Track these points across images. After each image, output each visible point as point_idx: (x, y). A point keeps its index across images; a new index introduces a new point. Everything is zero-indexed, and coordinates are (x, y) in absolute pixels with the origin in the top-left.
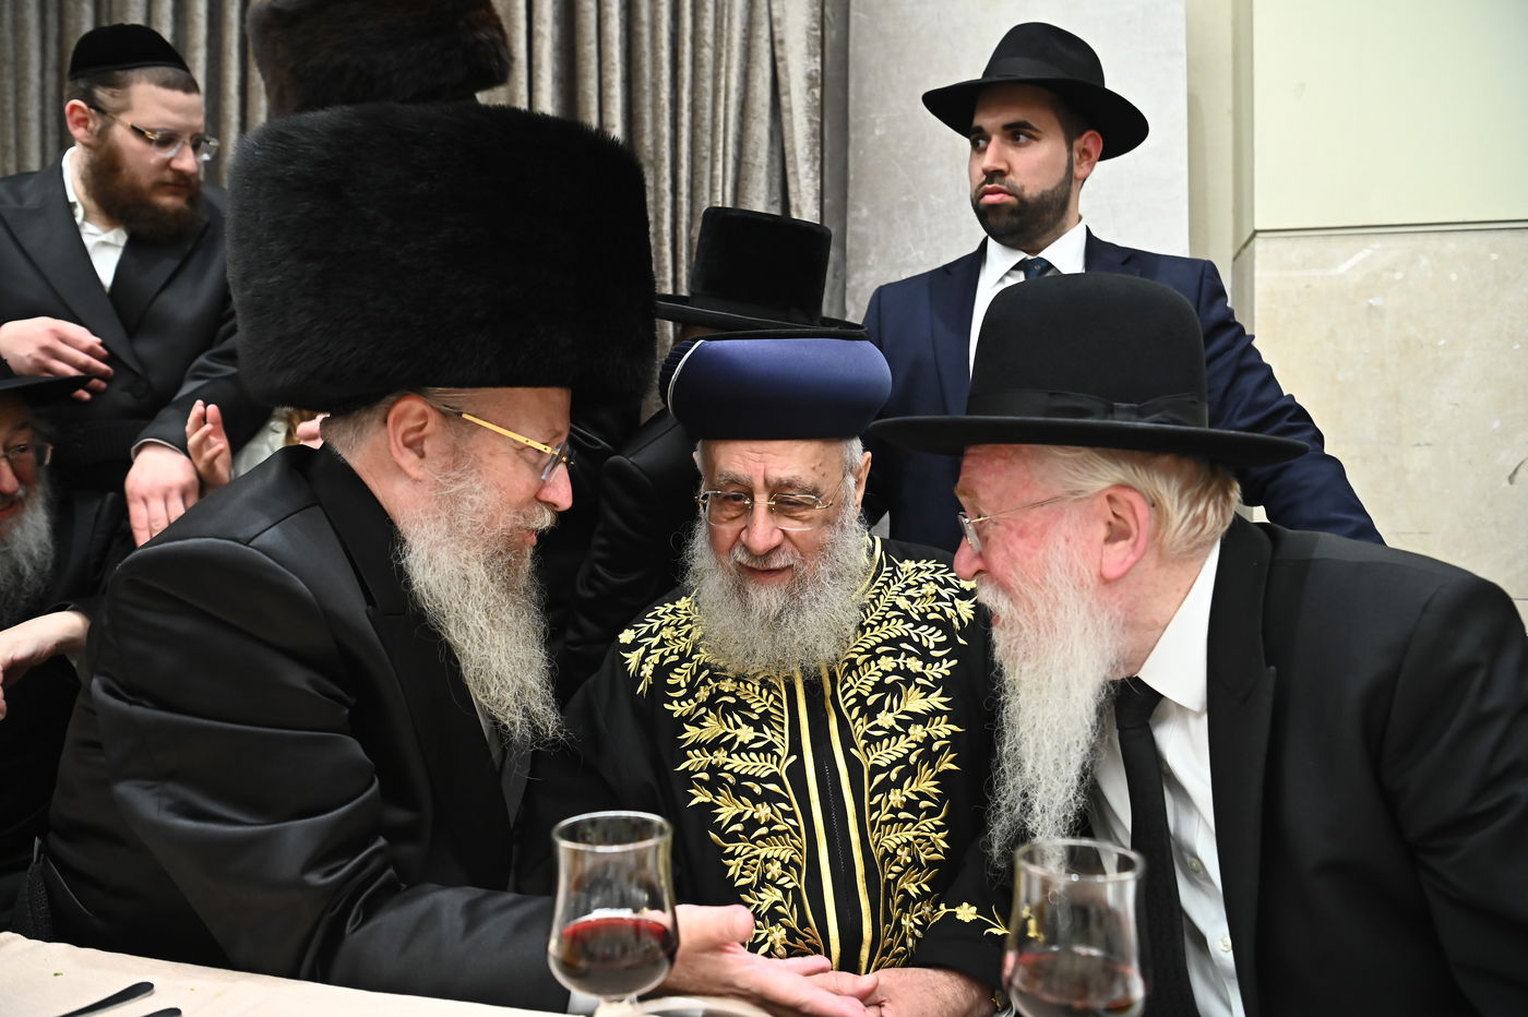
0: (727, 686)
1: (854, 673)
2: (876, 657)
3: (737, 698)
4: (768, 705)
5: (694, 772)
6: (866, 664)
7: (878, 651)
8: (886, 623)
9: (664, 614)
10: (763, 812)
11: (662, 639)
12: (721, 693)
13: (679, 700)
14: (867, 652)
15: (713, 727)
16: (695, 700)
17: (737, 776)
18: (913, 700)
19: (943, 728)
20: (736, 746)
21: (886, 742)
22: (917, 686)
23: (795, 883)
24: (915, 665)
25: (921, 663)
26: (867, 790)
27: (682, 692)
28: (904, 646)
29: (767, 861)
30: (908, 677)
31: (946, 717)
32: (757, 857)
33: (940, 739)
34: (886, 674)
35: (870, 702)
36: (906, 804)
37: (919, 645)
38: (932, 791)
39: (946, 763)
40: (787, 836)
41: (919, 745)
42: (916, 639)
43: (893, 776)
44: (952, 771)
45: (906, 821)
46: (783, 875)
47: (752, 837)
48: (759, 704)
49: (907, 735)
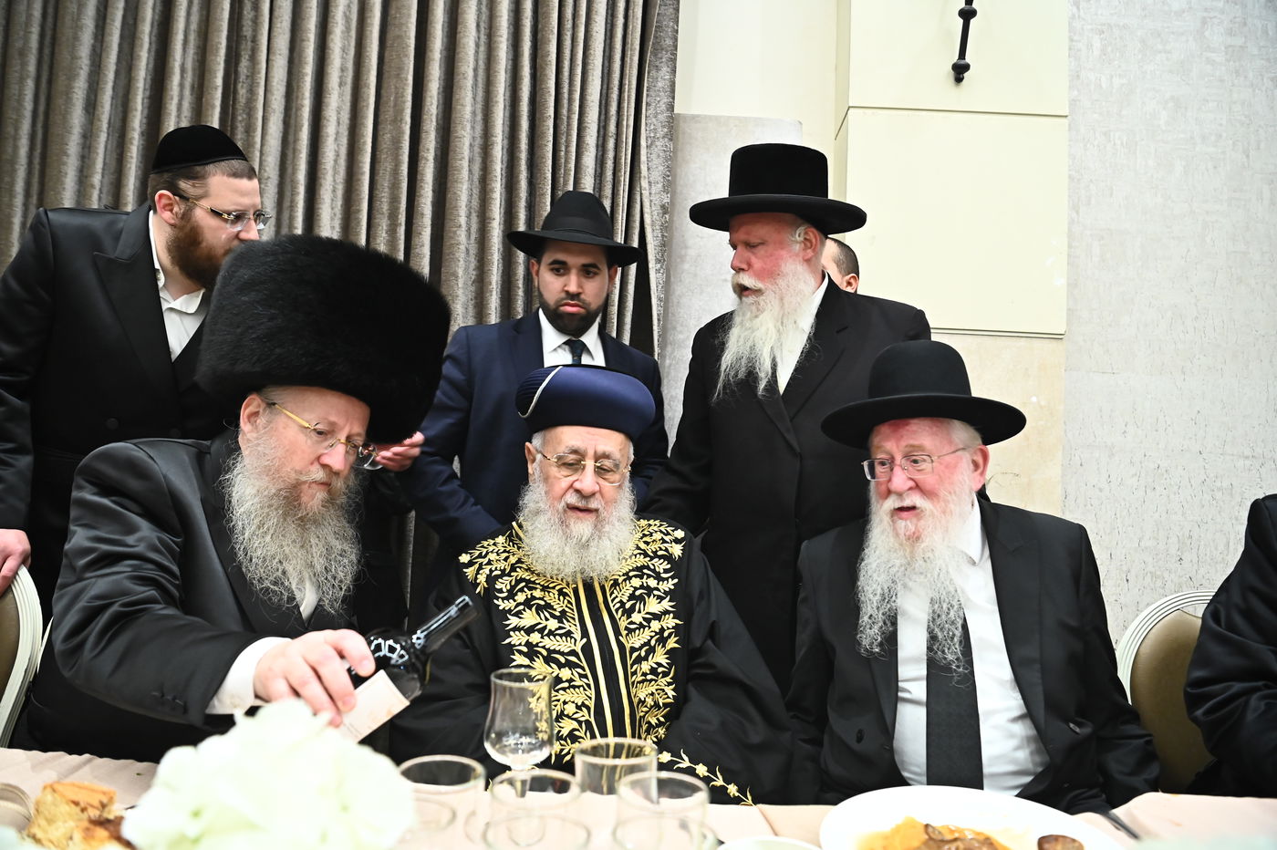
0: (537, 593)
1: (617, 587)
2: (630, 578)
3: (545, 601)
4: (564, 606)
5: (515, 645)
6: (624, 582)
7: (631, 574)
8: (633, 557)
9: (488, 545)
10: (565, 673)
11: (489, 560)
12: (534, 598)
13: (503, 599)
14: (625, 574)
15: (529, 618)
16: (515, 601)
17: (548, 650)
18: (653, 606)
19: (670, 622)
20: (546, 632)
21: (637, 631)
22: (654, 596)
23: (587, 717)
24: (652, 583)
25: (656, 581)
26: (629, 663)
27: (506, 594)
28: (645, 571)
29: (565, 703)
30: (650, 590)
31: (672, 615)
32: (558, 700)
33: (668, 628)
34: (636, 589)
35: (628, 606)
36: (650, 670)
37: (654, 571)
38: (664, 661)
39: (672, 644)
40: (581, 688)
41: (656, 634)
42: (652, 567)
43: (643, 654)
44: (675, 648)
45: (651, 681)
46: (577, 712)
47: (557, 688)
48: (559, 606)
49: (650, 628)
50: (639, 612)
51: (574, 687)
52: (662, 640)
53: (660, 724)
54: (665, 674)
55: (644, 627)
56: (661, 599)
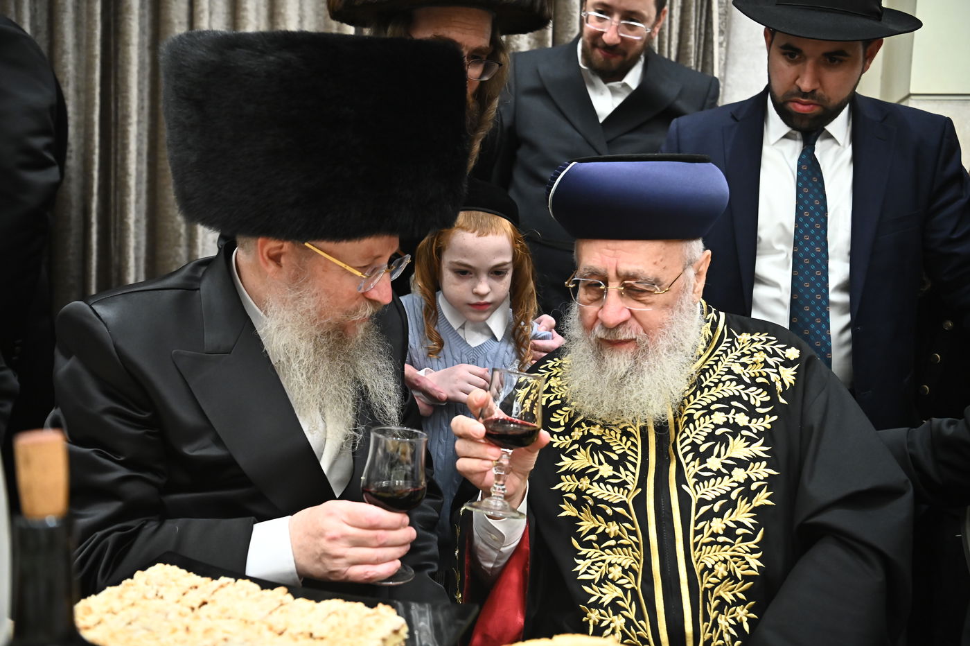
0: (595, 431)
1: (691, 425)
2: (711, 413)
3: (603, 441)
4: (626, 448)
5: (565, 492)
6: (702, 419)
7: (713, 407)
8: (721, 384)
9: (553, 367)
10: (613, 528)
11: (550, 387)
12: (591, 435)
13: (559, 434)
14: (703, 408)
15: (583, 460)
16: (571, 438)
17: (595, 499)
18: (738, 449)
19: (761, 472)
20: (597, 477)
21: (712, 481)
22: (742, 437)
23: (633, 585)
24: (742, 419)
25: (748, 418)
26: (693, 518)
27: (561, 429)
28: (734, 403)
29: (610, 565)
30: (736, 429)
31: (764, 463)
32: (603, 561)
33: (758, 480)
34: (717, 426)
35: (702, 449)
36: (725, 531)
37: (747, 403)
38: (748, 521)
39: (762, 499)
40: (630, 548)
41: (740, 485)
42: (746, 398)
43: (716, 508)
44: (767, 506)
45: (723, 544)
46: (622, 578)
47: (602, 546)
48: (619, 447)
49: (731, 476)
50: (718, 456)
51: (622, 546)
52: (748, 494)
53: (738, 602)
54: (746, 538)
55: (723, 475)
56: (750, 441)
